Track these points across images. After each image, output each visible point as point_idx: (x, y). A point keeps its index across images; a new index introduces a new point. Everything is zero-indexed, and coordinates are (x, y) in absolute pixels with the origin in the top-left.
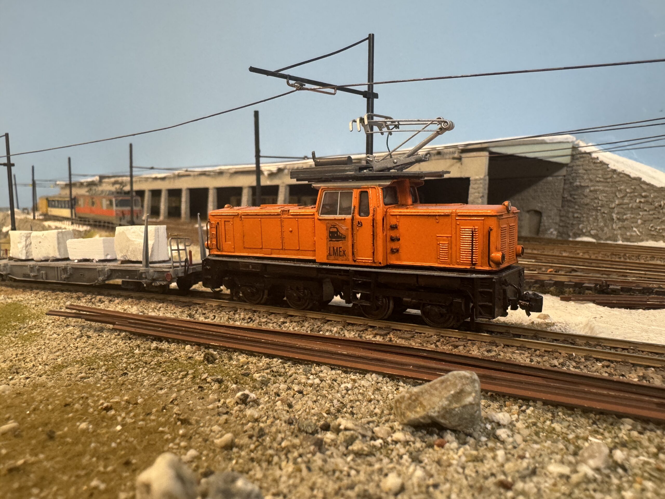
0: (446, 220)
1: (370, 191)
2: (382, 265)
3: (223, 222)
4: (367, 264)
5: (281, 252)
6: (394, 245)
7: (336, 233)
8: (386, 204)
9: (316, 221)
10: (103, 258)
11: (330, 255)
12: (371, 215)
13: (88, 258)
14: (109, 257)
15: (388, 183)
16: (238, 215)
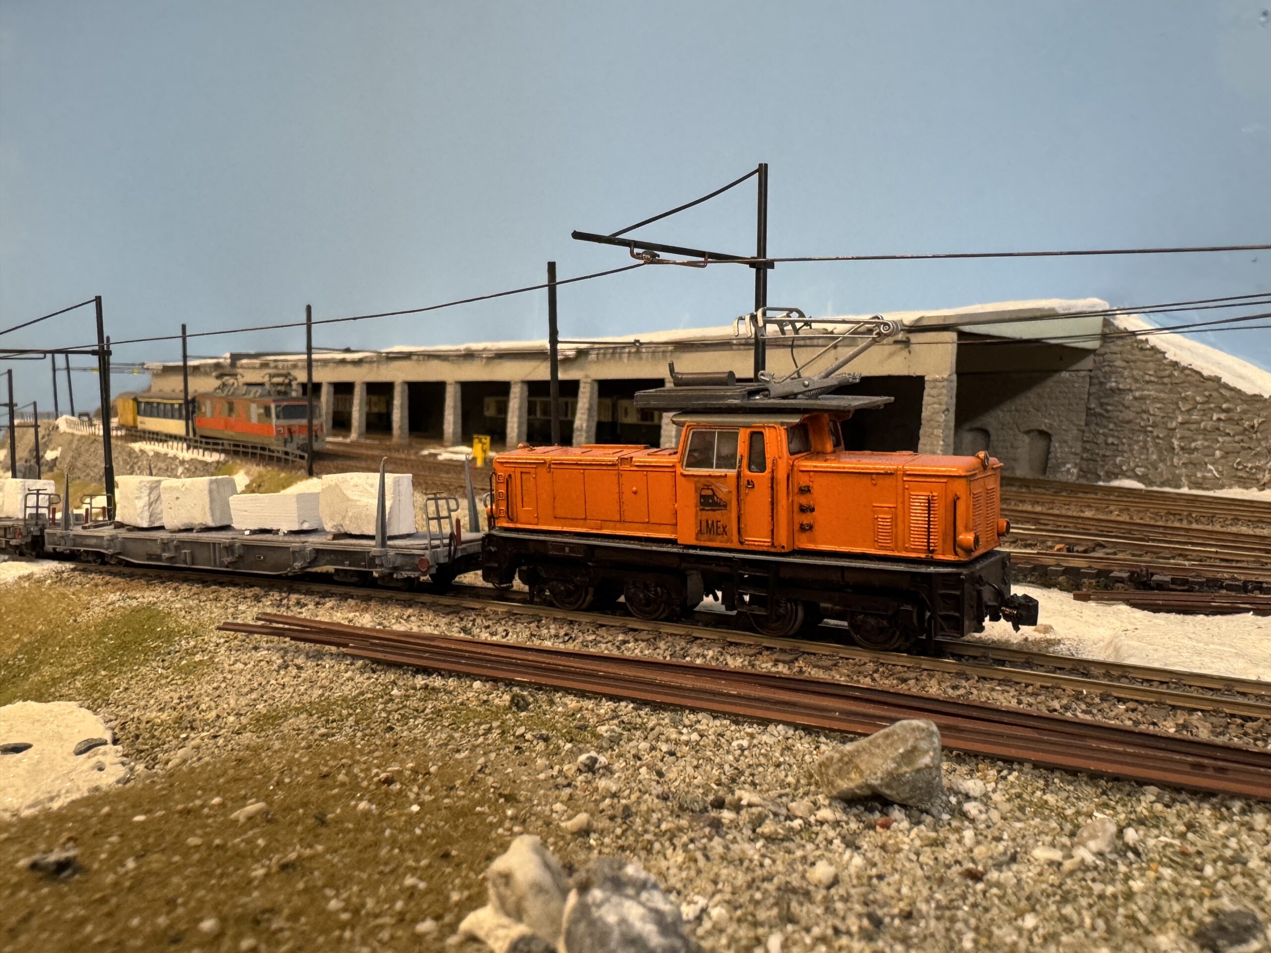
0: (888, 481)
1: (767, 433)
2: (786, 550)
3: (518, 475)
4: (761, 549)
5: (618, 525)
6: (806, 519)
7: (712, 497)
8: (792, 454)
9: (679, 478)
10: (296, 527)
11: (700, 532)
12: (768, 470)
13: (268, 527)
14: (306, 526)
15: (795, 420)
16: (545, 463)
